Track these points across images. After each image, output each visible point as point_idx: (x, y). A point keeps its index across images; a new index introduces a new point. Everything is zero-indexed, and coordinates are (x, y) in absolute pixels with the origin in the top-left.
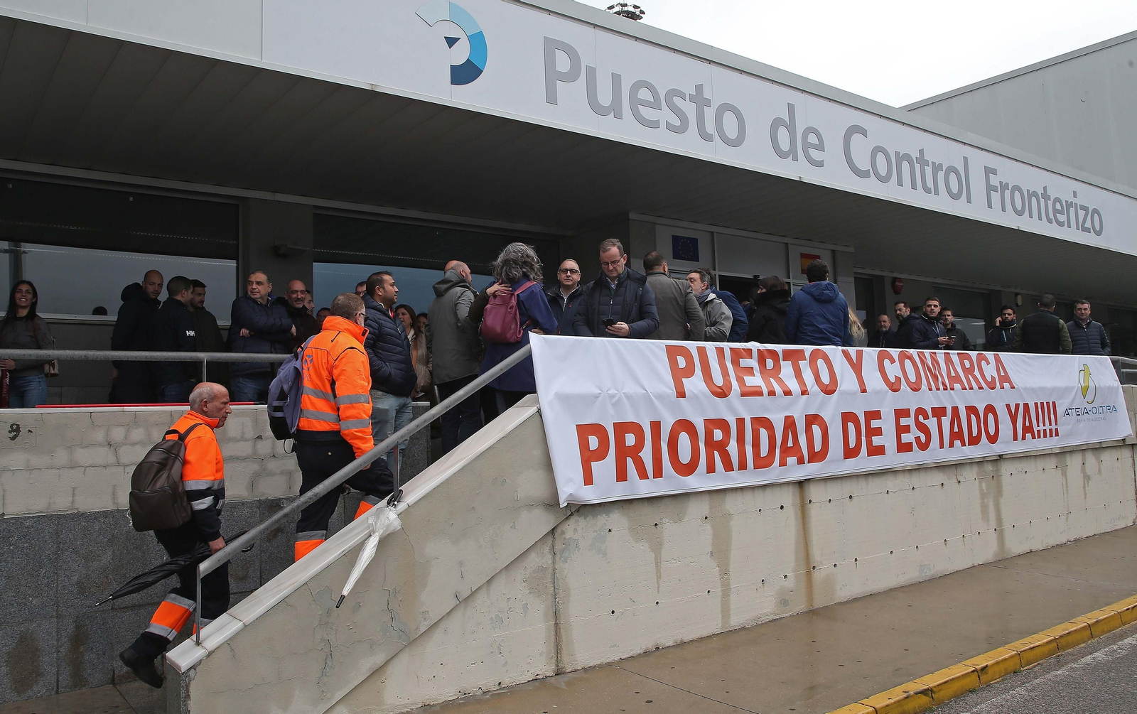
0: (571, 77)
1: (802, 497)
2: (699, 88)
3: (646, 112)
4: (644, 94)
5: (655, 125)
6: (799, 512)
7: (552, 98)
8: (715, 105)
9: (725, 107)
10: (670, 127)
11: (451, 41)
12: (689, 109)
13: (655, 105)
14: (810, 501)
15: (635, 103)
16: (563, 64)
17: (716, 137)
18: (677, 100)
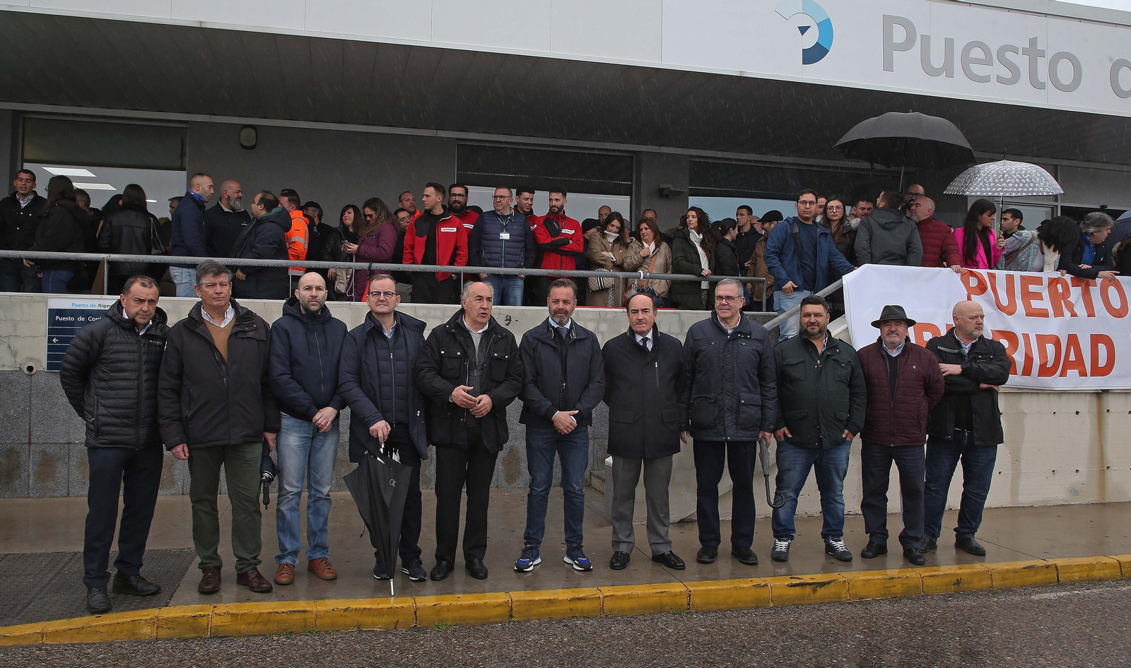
0: (907, 45)
1: (1100, 406)
2: (1033, 42)
3: (977, 69)
4: (977, 53)
5: (985, 79)
6: (1095, 419)
7: (888, 66)
8: (1049, 55)
9: (1060, 56)
10: (1000, 80)
11: (803, 30)
12: (1022, 62)
13: (988, 61)
14: (1108, 411)
15: (966, 60)
16: (899, 35)
17: (1049, 85)
18: (1010, 55)
